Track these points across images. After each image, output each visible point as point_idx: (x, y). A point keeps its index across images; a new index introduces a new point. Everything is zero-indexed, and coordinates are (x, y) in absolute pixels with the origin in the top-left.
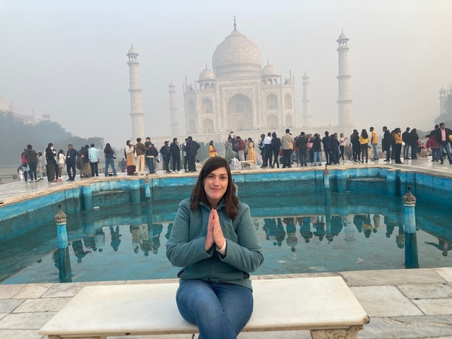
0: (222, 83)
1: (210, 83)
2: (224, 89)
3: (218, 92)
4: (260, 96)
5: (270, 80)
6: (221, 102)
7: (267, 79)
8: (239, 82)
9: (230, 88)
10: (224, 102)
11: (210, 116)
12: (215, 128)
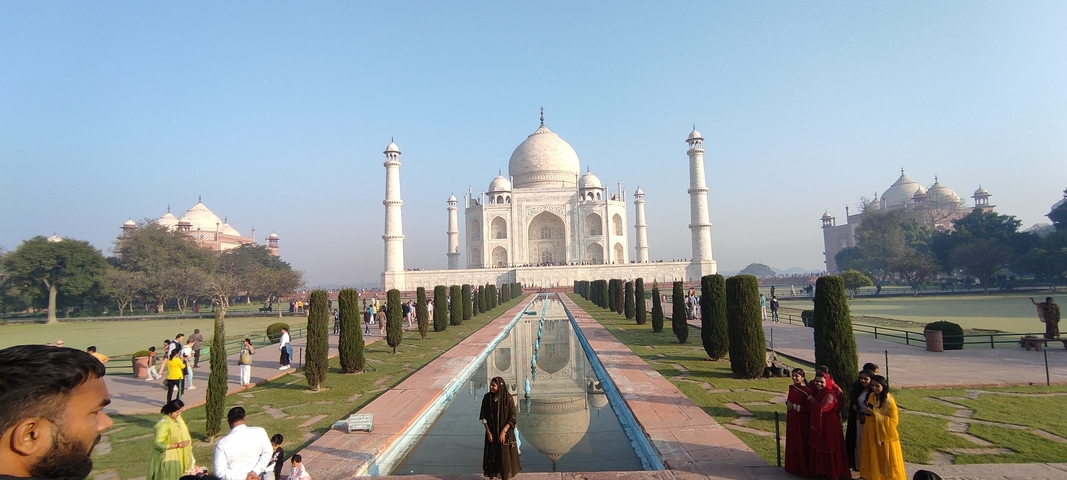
0: (522, 196)
1: (505, 195)
2: (524, 204)
3: (515, 209)
4: (576, 216)
5: (591, 195)
6: (520, 223)
7: (587, 192)
8: (547, 195)
9: (532, 203)
10: (524, 223)
11: (502, 242)
12: (509, 261)
